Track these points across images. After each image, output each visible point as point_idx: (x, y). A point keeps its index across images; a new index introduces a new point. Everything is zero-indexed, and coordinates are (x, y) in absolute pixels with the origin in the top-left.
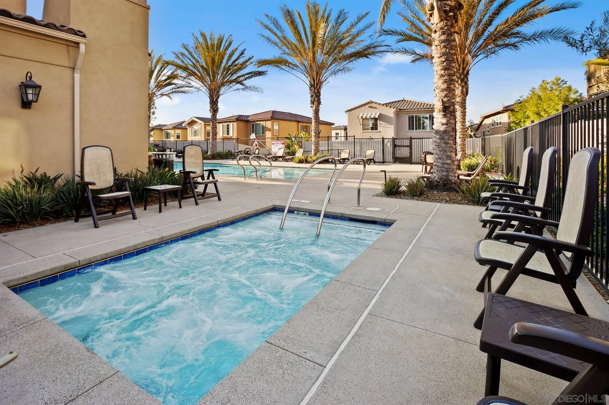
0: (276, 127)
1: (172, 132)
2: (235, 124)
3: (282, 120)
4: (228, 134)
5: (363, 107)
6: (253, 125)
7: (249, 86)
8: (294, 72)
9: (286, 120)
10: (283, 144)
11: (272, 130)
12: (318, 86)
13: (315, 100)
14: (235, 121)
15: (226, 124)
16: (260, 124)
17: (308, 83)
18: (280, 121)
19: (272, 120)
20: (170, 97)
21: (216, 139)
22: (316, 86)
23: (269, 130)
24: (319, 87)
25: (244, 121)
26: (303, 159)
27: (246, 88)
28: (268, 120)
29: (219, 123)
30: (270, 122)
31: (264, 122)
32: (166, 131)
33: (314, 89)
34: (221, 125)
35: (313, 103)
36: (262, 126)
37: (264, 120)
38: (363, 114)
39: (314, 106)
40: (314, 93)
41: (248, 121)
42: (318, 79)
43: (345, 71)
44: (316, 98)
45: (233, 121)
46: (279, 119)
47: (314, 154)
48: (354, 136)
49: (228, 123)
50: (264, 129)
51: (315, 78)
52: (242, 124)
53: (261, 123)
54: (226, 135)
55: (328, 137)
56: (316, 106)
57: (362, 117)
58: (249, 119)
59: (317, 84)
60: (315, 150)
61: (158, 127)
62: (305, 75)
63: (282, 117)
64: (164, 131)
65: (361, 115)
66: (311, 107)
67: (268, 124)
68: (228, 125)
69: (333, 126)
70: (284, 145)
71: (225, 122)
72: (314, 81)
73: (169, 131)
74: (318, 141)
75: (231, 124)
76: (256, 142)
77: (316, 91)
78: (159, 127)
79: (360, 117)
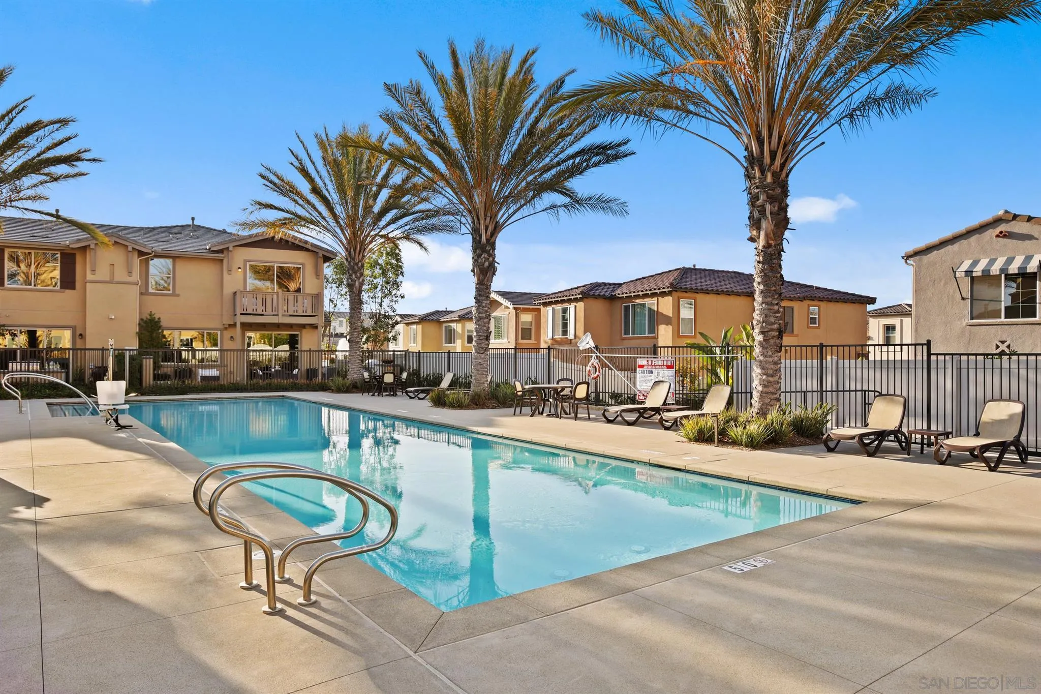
0: (687, 313)
1: (457, 327)
2: (581, 305)
3: (707, 292)
4: (565, 332)
5: (973, 239)
6: (627, 308)
7: (585, 196)
8: (696, 124)
9: (718, 293)
10: (669, 367)
11: (675, 321)
12: (778, 162)
13: (762, 211)
14: (581, 300)
15: (559, 307)
16: (643, 305)
17: (742, 154)
18: (700, 297)
19: (675, 294)
20: (420, 244)
21: (487, 349)
22: (767, 160)
23: (667, 320)
24: (783, 166)
25: (604, 297)
26: (711, 428)
27: (576, 202)
28: (663, 294)
29: (545, 304)
30: (670, 298)
31: (654, 300)
32: (447, 325)
33: (762, 172)
34: (549, 309)
35: (755, 223)
36: (650, 309)
37: (654, 295)
38: (975, 263)
39: (762, 233)
40: (762, 186)
41: (612, 298)
42: (775, 134)
43: (893, 103)
44: (768, 207)
45: (576, 300)
46: (696, 291)
47: (761, 409)
48: (928, 343)
49: (565, 305)
50: (655, 318)
51: (765, 133)
52: (599, 306)
53: (648, 302)
54: (559, 336)
55: (821, 346)
56: (767, 235)
57: (968, 273)
58: (618, 292)
59: (773, 155)
60: (762, 395)
61: (431, 318)
62: (730, 127)
63: (707, 283)
64: (445, 325)
65: (965, 266)
66: (752, 239)
67: (665, 305)
68: (565, 311)
69: (870, 308)
70: (671, 372)
71: (557, 302)
72: (760, 142)
73: (453, 325)
74: (776, 363)
75: (571, 307)
76: (594, 361)
77: (769, 179)
78: (435, 318)
79: (960, 274)
